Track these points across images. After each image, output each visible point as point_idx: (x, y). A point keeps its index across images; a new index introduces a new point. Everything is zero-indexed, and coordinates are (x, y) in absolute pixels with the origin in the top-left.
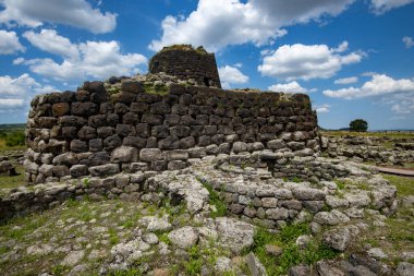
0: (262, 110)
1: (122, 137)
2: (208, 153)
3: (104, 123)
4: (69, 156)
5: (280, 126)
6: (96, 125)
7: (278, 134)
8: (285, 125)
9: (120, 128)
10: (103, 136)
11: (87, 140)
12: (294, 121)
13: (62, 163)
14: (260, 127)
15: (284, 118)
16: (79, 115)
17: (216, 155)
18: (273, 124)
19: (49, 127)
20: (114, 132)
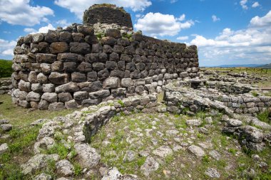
0: (178, 54)
1: (110, 70)
2: (154, 81)
3: (98, 60)
4: (72, 85)
5: (186, 64)
6: (92, 62)
7: (185, 68)
8: (188, 63)
9: (108, 63)
10: (97, 70)
11: (86, 73)
12: (192, 61)
13: (67, 91)
14: (176, 64)
15: (188, 59)
16: (78, 53)
17: (157, 81)
18: (183, 63)
19: (49, 62)
20: (105, 67)
